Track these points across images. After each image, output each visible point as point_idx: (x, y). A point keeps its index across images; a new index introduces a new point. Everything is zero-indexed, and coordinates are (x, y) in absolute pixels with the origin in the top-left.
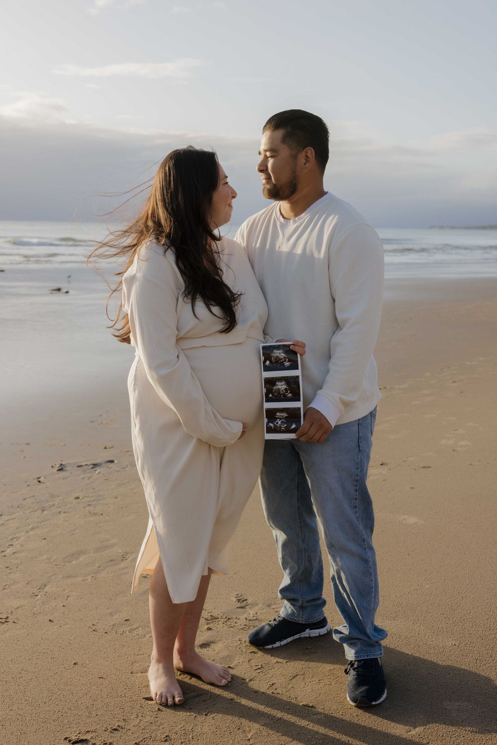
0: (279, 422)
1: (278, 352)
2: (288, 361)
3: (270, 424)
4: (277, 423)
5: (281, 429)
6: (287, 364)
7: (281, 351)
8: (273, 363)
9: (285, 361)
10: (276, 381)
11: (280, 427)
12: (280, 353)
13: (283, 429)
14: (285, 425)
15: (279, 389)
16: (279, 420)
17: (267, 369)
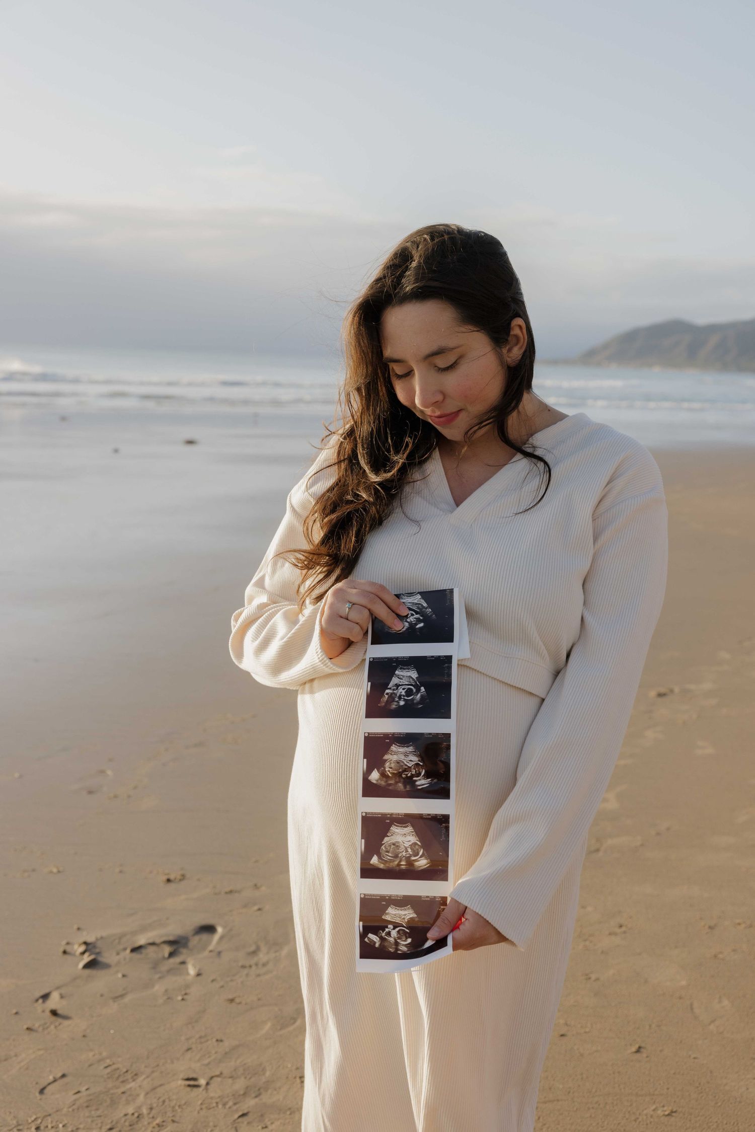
0: (394, 933)
1: (402, 750)
2: (427, 776)
3: (371, 936)
4: (389, 934)
5: (397, 949)
6: (423, 782)
7: (411, 749)
8: (387, 777)
9: (418, 775)
10: (390, 825)
11: (397, 944)
12: (406, 755)
13: (405, 949)
14: (409, 940)
15: (396, 845)
16: (391, 926)
17: (370, 790)
